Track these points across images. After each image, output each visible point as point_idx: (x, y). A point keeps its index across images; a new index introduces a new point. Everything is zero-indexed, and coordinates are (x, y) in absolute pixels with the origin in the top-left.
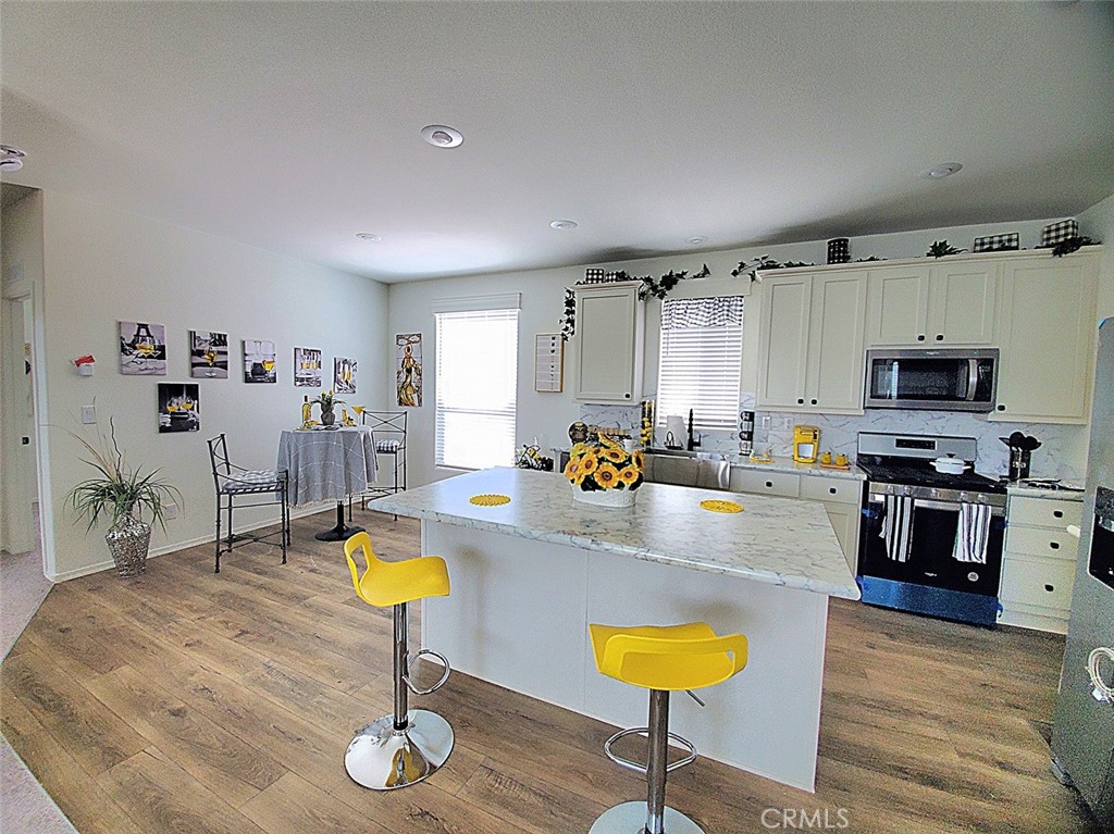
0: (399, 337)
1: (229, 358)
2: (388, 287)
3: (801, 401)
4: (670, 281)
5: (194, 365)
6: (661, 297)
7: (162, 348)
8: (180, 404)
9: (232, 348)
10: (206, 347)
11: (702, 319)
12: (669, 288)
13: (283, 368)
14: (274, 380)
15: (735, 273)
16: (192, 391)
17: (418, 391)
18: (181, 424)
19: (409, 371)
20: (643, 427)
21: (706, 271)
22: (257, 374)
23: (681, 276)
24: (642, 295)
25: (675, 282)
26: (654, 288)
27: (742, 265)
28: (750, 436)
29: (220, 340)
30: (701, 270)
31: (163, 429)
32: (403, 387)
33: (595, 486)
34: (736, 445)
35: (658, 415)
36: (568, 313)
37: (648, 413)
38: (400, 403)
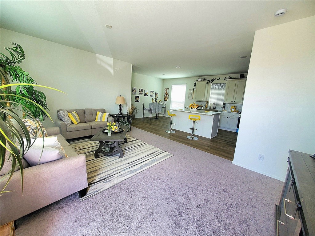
0: (165, 89)
1: (143, 92)
2: (164, 80)
3: (232, 101)
4: (213, 80)
5: (139, 93)
6: (211, 83)
7: (136, 91)
8: (137, 99)
9: (143, 91)
10: (140, 91)
11: (218, 87)
12: (213, 81)
13: (149, 94)
14: (147, 96)
15: (224, 79)
16: (139, 97)
17: (168, 98)
18: (138, 101)
19: (166, 95)
20: (206, 105)
21: (220, 78)
22: (146, 95)
23: (215, 79)
24: (207, 83)
25: (214, 80)
26: (210, 82)
27: (226, 78)
28: (224, 107)
29: (142, 90)
30: (219, 78)
31: (136, 102)
32: (165, 98)
33: (192, 108)
34: (222, 109)
35: (209, 103)
36: (195, 85)
37: (207, 103)
38: (165, 100)
